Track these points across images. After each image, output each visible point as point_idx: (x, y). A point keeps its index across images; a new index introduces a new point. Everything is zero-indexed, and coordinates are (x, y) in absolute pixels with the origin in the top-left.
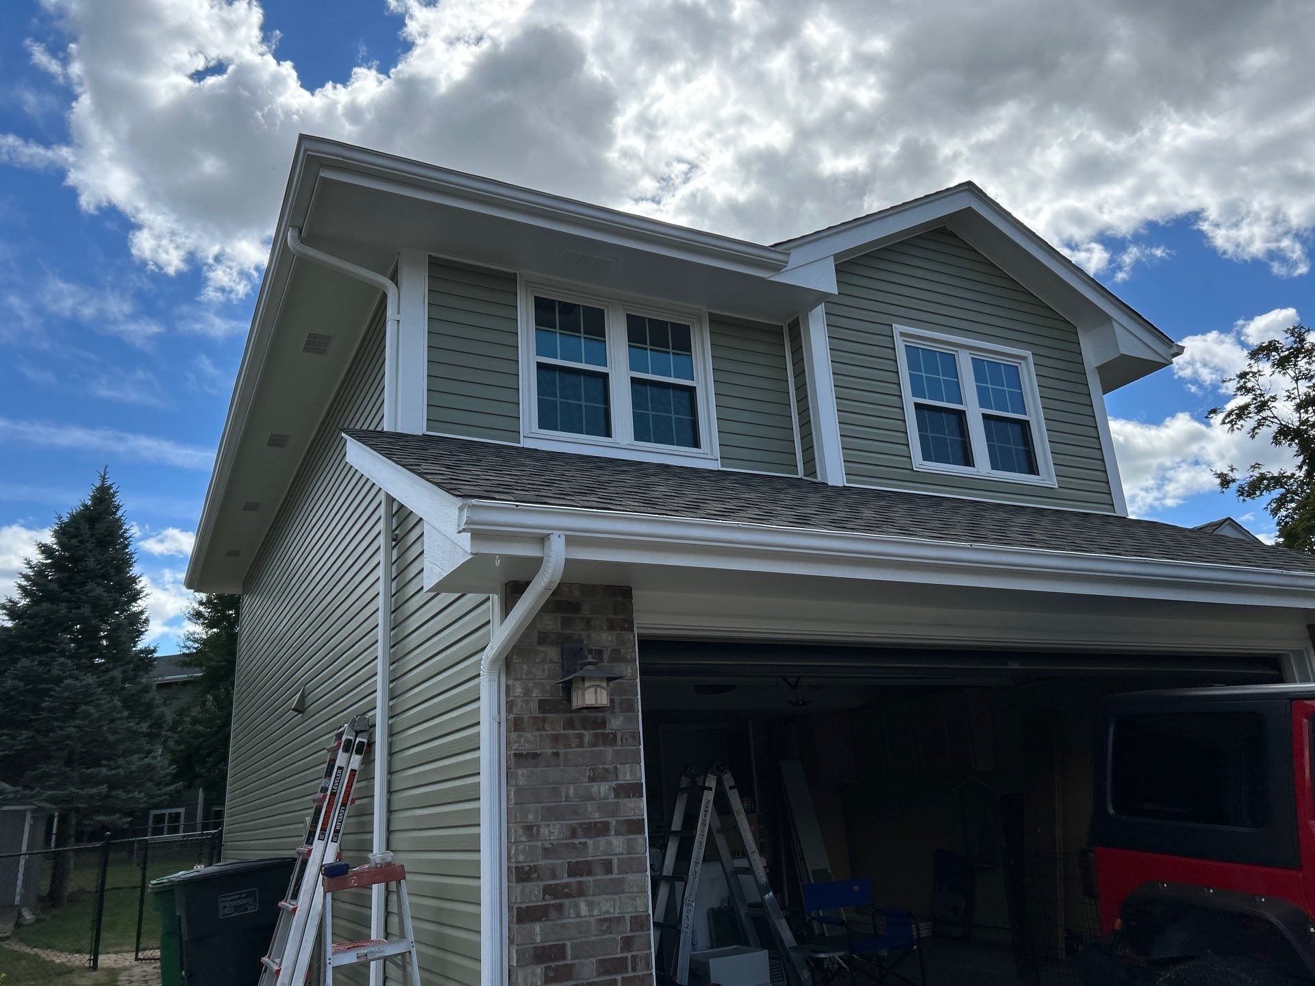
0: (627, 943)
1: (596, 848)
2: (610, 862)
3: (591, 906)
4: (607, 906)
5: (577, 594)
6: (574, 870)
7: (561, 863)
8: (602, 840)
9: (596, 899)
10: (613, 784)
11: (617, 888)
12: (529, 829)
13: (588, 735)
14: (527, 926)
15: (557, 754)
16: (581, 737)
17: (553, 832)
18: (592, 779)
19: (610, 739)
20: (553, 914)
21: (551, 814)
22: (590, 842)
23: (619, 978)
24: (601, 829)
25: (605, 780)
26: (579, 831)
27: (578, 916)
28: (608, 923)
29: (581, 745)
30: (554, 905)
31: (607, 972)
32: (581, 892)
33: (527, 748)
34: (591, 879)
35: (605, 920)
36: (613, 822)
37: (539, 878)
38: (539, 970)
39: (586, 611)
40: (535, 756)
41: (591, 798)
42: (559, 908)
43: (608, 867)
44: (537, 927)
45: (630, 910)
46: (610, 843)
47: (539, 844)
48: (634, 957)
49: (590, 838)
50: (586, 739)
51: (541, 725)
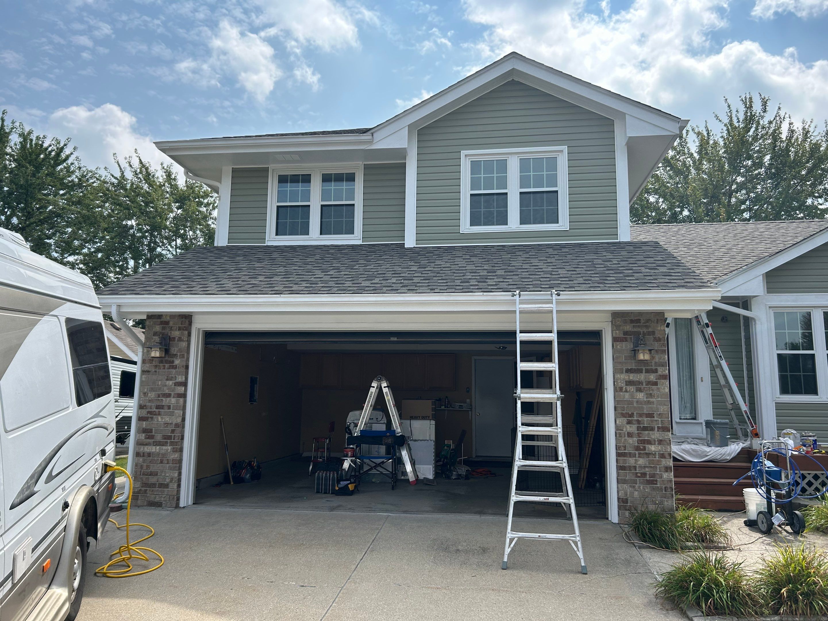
0: (173, 431)
1: (166, 401)
2: (170, 406)
3: (162, 418)
4: (167, 419)
5: (168, 318)
6: (158, 407)
7: (154, 405)
8: (168, 399)
9: (164, 417)
10: (174, 382)
11: (172, 414)
12: (145, 394)
13: (167, 365)
14: (141, 422)
15: (156, 371)
16: (164, 366)
17: (152, 395)
18: (167, 380)
19: (175, 367)
20: (150, 420)
21: (152, 390)
22: (164, 399)
23: (169, 441)
24: (168, 396)
25: (171, 380)
26: (161, 396)
27: (158, 421)
28: (167, 424)
29: (164, 369)
30: (150, 417)
31: (165, 439)
32: (159, 414)
33: (146, 369)
34: (163, 410)
35: (166, 423)
36: (173, 393)
37: (146, 408)
38: (144, 435)
39: (171, 324)
40: (148, 371)
41: (166, 386)
42: (152, 418)
43: (169, 407)
44: (144, 423)
45: (175, 421)
46: (171, 400)
47: (147, 398)
48: (175, 436)
49: (164, 398)
50: (166, 367)
51: (151, 362)
